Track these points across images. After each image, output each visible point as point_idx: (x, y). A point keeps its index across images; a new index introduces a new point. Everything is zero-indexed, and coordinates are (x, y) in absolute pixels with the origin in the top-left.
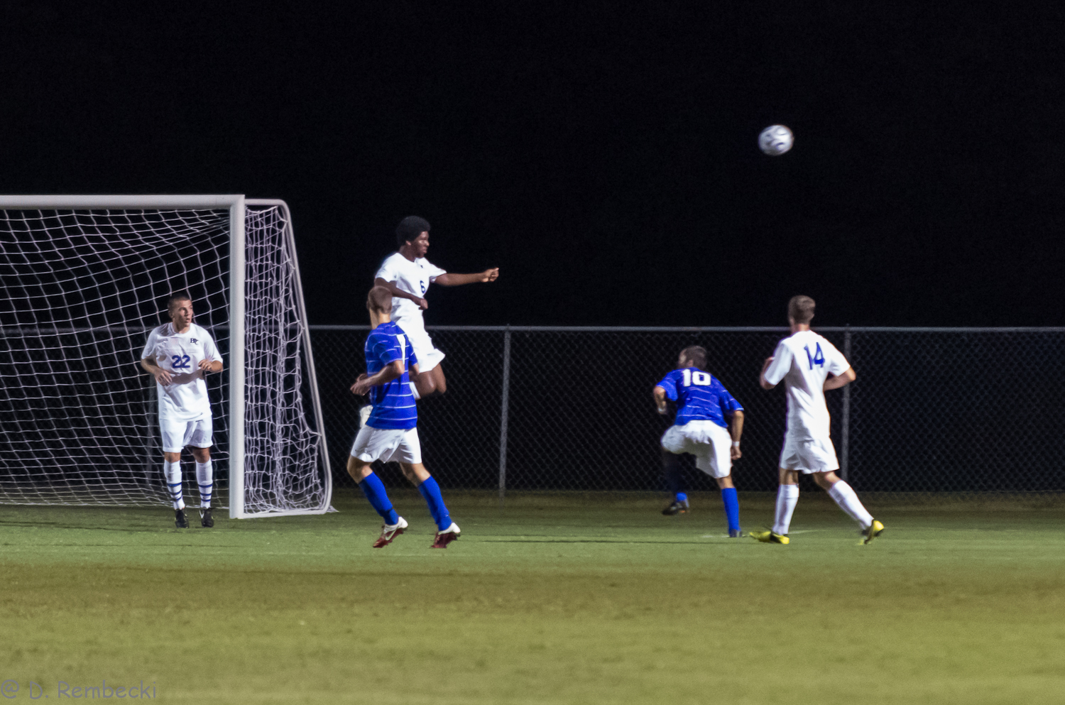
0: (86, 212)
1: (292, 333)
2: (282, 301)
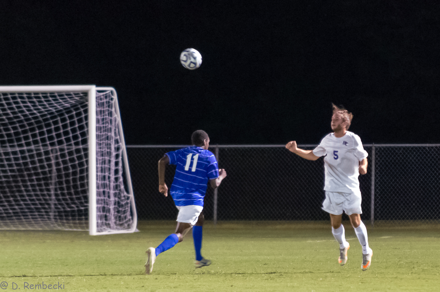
0: (22, 94)
1: (118, 149)
2: (113, 134)
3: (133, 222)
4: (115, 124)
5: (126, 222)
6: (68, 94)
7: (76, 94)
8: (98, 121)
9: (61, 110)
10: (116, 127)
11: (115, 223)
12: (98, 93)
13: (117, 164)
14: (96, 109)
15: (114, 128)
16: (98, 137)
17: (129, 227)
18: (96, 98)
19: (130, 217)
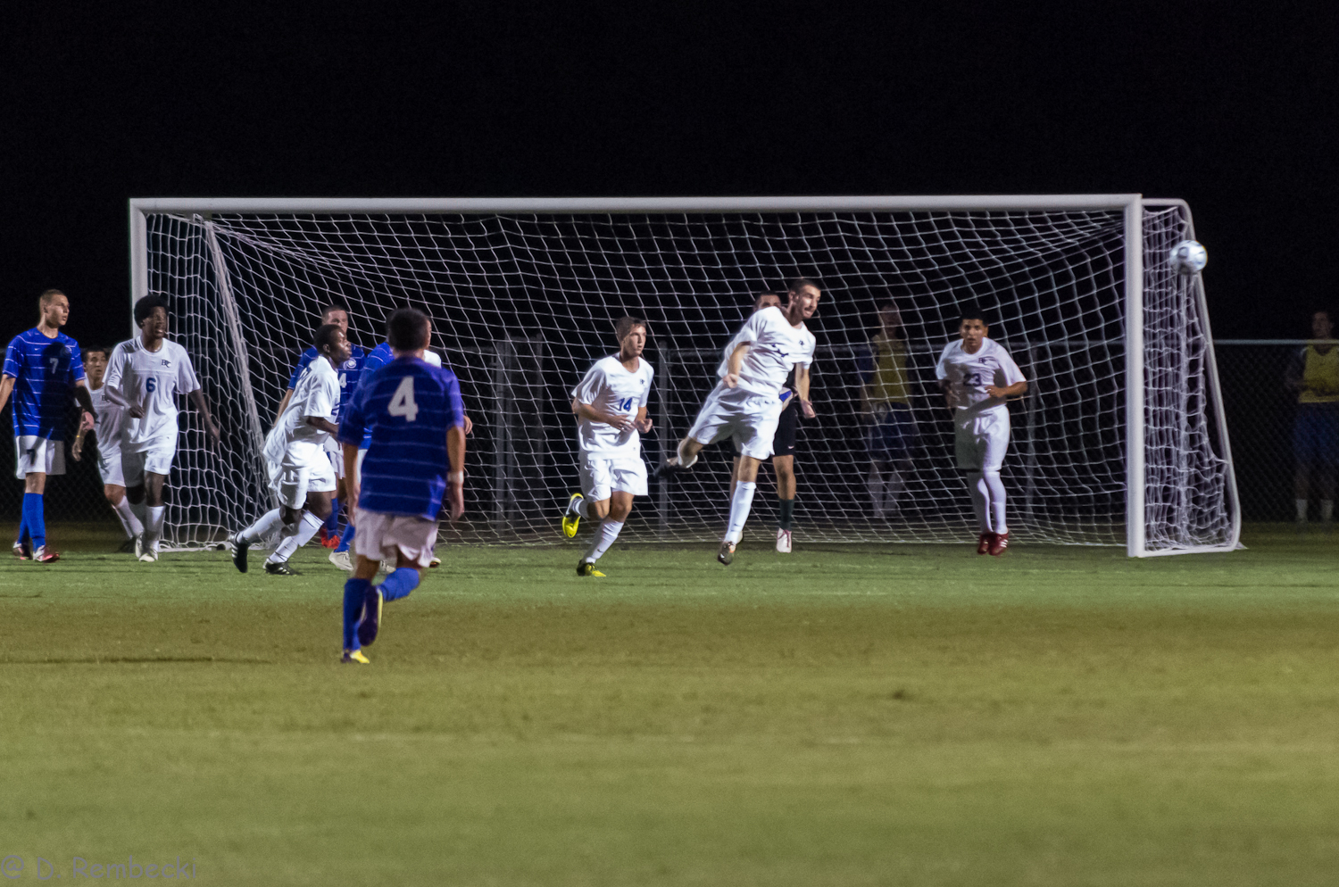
0: (964, 214)
1: (1194, 348)
2: (1183, 314)
3: (1231, 526)
4: (1188, 289)
5: (1214, 526)
6: (1075, 214)
7: (1095, 214)
8: (1147, 281)
9: (1056, 255)
10: (1189, 295)
11: (1189, 528)
12: (1147, 212)
13: (1192, 384)
14: (1143, 251)
15: (1186, 298)
16: (1147, 318)
17: (1221, 537)
18: (1143, 224)
19: (1225, 514)
